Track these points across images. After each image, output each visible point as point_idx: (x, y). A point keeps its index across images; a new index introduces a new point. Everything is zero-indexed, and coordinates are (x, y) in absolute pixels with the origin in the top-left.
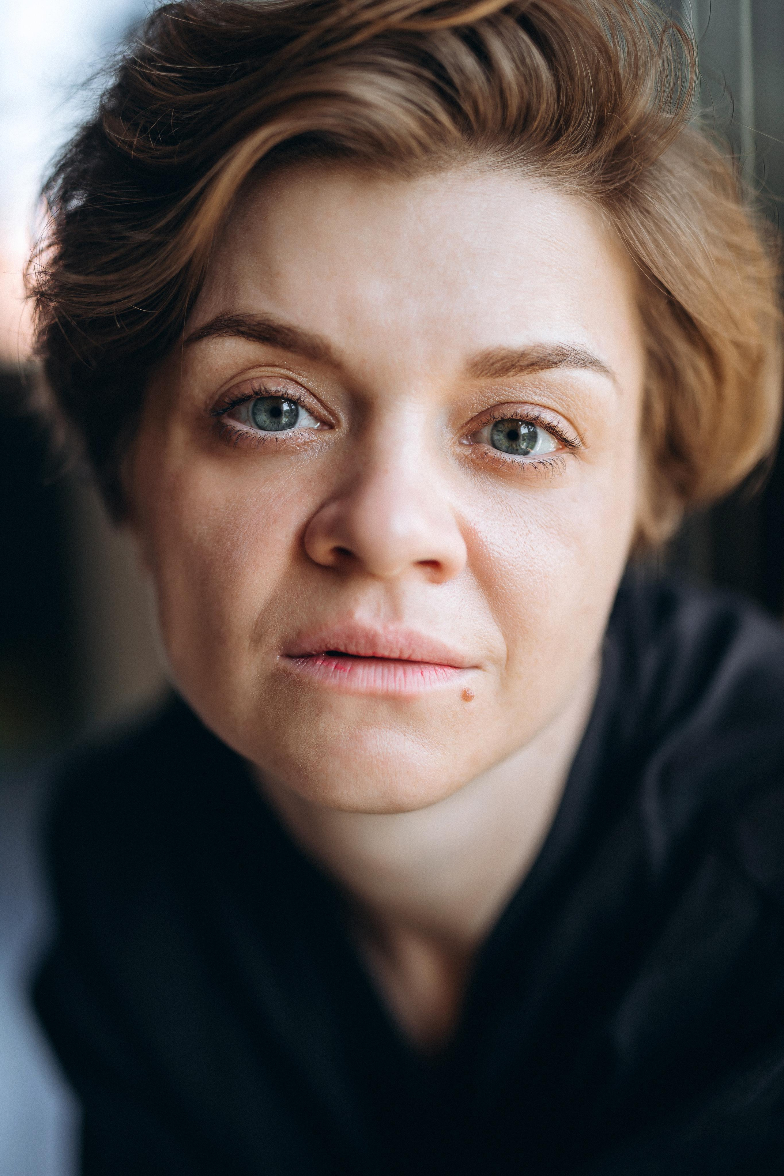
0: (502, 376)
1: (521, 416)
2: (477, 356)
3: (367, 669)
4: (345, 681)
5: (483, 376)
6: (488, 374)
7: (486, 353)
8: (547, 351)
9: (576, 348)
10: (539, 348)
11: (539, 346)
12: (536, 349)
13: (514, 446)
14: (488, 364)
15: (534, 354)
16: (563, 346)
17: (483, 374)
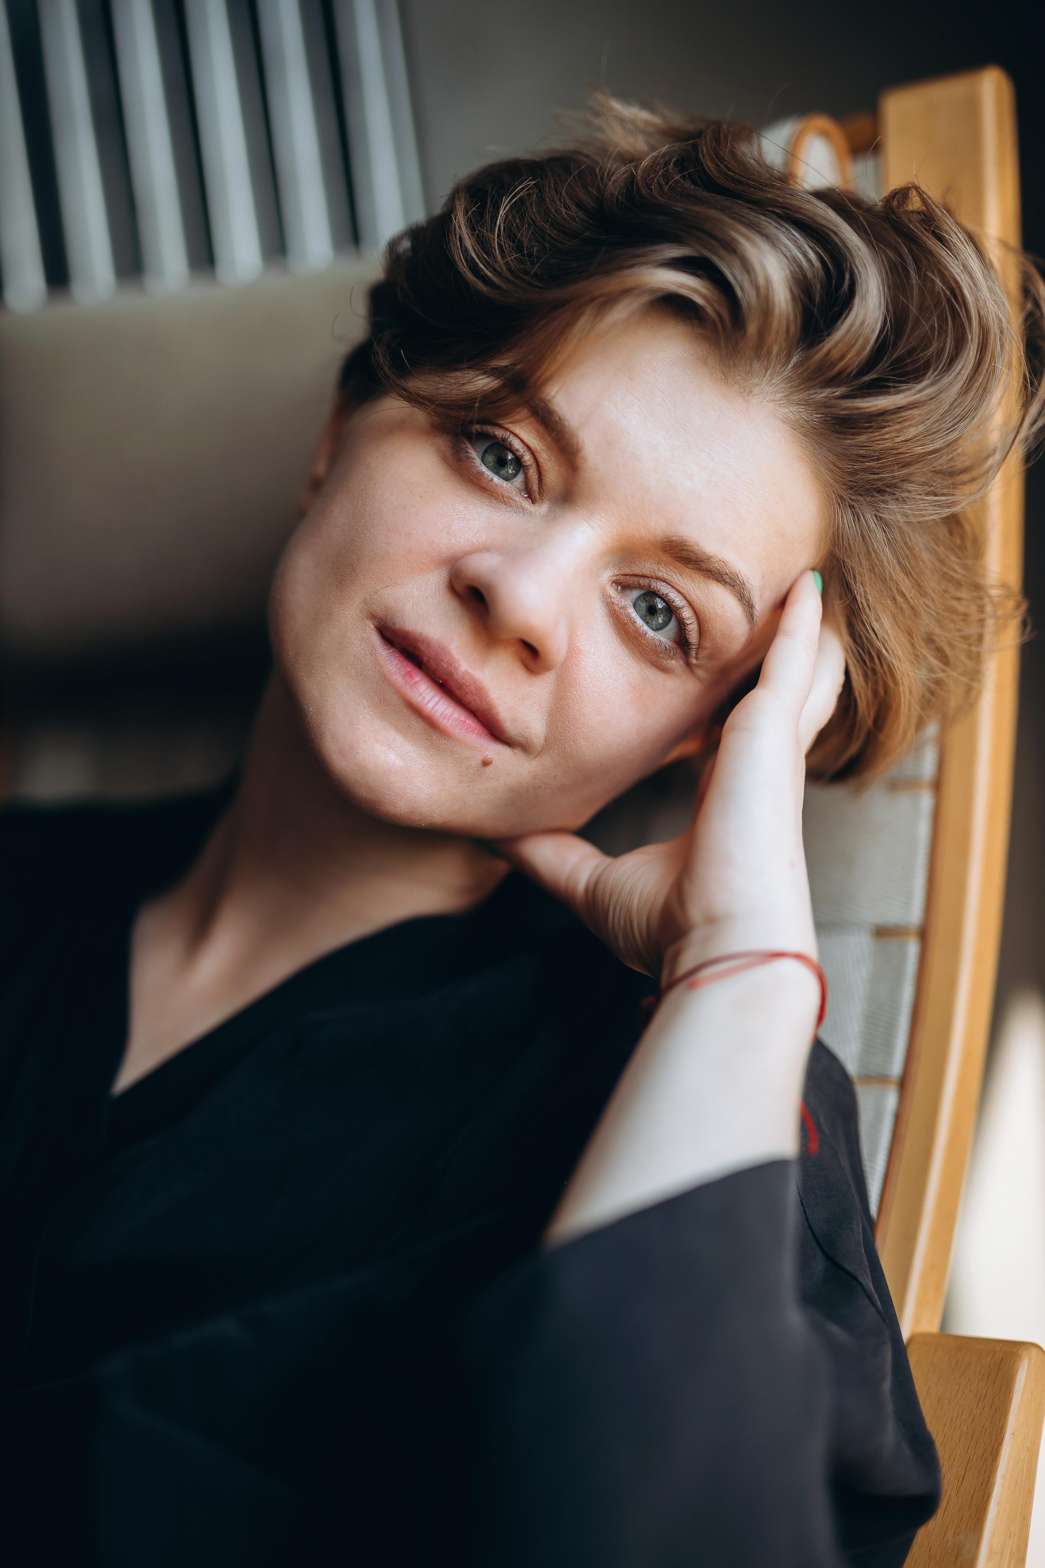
0: (682, 563)
1: (669, 599)
2: (675, 536)
3: (428, 690)
4: (408, 687)
5: (669, 553)
6: (674, 555)
7: (684, 539)
8: (727, 570)
9: (746, 584)
10: (723, 564)
11: (723, 562)
12: (720, 562)
13: (648, 618)
14: (680, 547)
15: (716, 565)
16: (739, 576)
17: (671, 552)
